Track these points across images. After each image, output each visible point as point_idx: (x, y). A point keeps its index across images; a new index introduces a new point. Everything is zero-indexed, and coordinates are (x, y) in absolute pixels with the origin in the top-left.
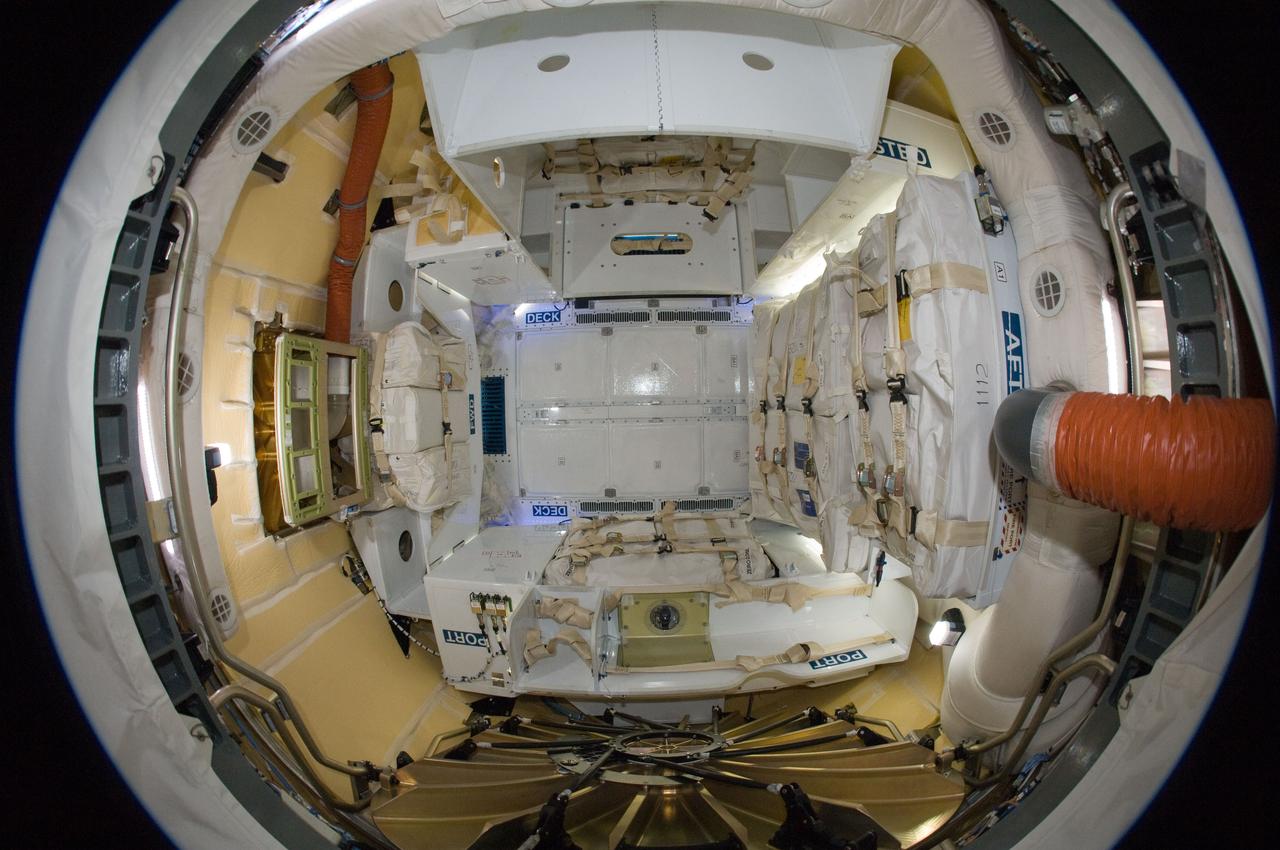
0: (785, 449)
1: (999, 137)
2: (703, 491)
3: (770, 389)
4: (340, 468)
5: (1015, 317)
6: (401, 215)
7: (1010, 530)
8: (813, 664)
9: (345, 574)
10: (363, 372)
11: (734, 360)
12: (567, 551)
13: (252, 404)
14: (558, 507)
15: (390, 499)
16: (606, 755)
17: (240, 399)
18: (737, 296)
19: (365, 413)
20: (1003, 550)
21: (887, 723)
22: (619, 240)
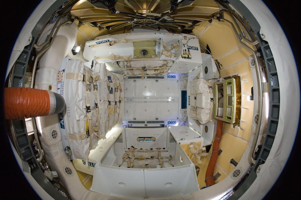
0: (115, 92)
1: (67, 169)
2: (135, 81)
3: (119, 106)
4: (221, 90)
5: (62, 127)
6: (204, 149)
7: (61, 77)
8: (109, 41)
9: (221, 65)
10: (215, 112)
11: (127, 112)
12: (168, 68)
13: (241, 107)
14: (169, 78)
15: (210, 82)
16: (160, 20)
17: (244, 109)
18: (126, 127)
19: (215, 103)
20: (62, 72)
21: (91, 27)
22: (154, 140)
